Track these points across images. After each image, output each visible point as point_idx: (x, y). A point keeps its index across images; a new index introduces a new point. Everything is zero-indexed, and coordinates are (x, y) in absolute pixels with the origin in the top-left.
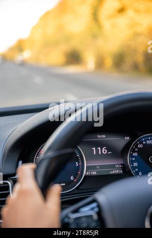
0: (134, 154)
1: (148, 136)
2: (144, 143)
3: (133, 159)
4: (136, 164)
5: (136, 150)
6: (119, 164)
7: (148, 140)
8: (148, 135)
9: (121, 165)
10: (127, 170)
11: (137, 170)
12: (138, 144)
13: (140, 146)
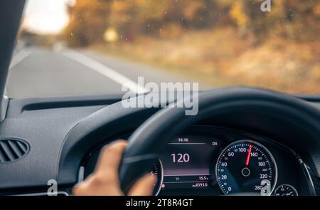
0: (223, 165)
1: (241, 143)
2: (236, 150)
3: (222, 170)
4: (224, 177)
5: (226, 159)
6: (203, 176)
7: (241, 147)
8: (242, 141)
9: (207, 176)
10: (213, 184)
11: (225, 184)
12: (228, 152)
13: (231, 154)
